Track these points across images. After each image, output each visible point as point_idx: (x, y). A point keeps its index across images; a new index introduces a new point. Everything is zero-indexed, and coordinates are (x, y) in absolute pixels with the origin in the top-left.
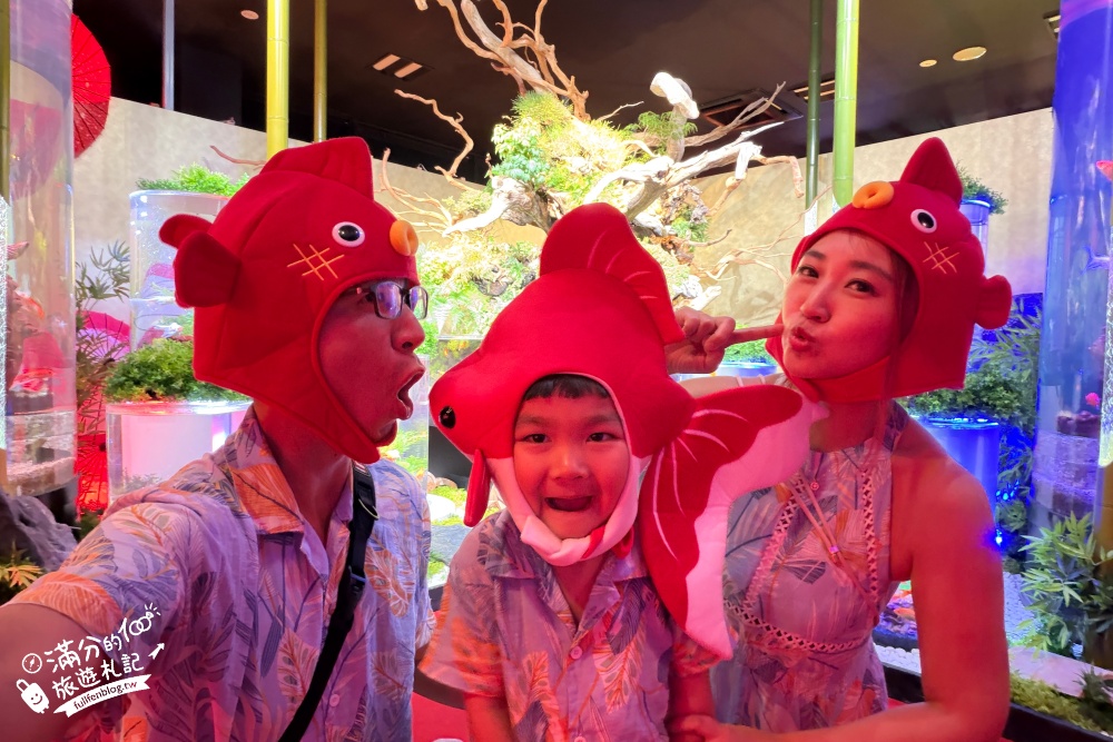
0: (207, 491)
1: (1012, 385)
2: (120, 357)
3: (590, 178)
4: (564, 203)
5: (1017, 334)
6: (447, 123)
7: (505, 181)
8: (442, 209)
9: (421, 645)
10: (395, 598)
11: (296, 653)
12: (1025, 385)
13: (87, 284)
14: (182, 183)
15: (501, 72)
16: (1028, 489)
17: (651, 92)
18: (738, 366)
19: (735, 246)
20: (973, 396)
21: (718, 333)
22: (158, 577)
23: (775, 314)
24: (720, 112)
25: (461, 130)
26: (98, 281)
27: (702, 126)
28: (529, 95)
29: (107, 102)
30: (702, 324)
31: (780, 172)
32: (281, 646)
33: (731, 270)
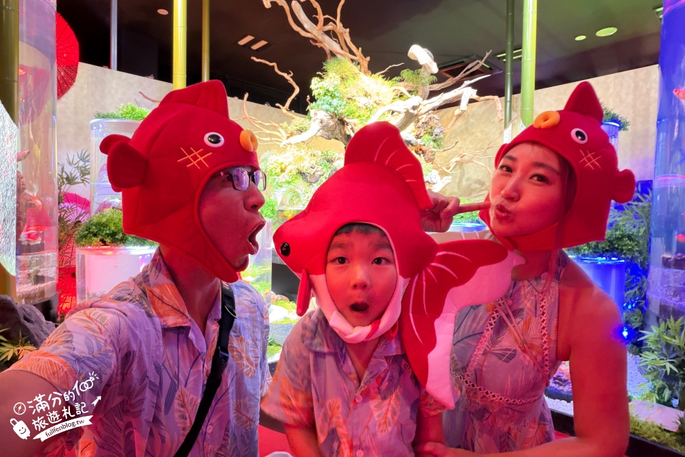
0: (131, 301)
1: (633, 237)
2: (85, 220)
3: (371, 110)
4: (355, 125)
5: (636, 205)
6: (283, 77)
7: (318, 113)
8: (280, 129)
9: (263, 395)
10: (247, 366)
11: (186, 400)
12: (642, 237)
13: (65, 176)
14: (122, 115)
15: (316, 46)
16: (644, 302)
17: (408, 58)
18: (462, 226)
19: (461, 152)
20: (609, 244)
21: (449, 207)
22: (100, 354)
23: (485, 193)
24: (451, 69)
25: (291, 81)
26: (71, 173)
27: (440, 78)
28: (333, 59)
29: (77, 66)
30: (439, 201)
31: (488, 106)
32: (177, 396)
33: (458, 166)
